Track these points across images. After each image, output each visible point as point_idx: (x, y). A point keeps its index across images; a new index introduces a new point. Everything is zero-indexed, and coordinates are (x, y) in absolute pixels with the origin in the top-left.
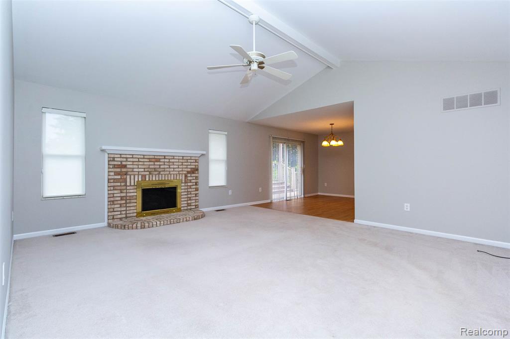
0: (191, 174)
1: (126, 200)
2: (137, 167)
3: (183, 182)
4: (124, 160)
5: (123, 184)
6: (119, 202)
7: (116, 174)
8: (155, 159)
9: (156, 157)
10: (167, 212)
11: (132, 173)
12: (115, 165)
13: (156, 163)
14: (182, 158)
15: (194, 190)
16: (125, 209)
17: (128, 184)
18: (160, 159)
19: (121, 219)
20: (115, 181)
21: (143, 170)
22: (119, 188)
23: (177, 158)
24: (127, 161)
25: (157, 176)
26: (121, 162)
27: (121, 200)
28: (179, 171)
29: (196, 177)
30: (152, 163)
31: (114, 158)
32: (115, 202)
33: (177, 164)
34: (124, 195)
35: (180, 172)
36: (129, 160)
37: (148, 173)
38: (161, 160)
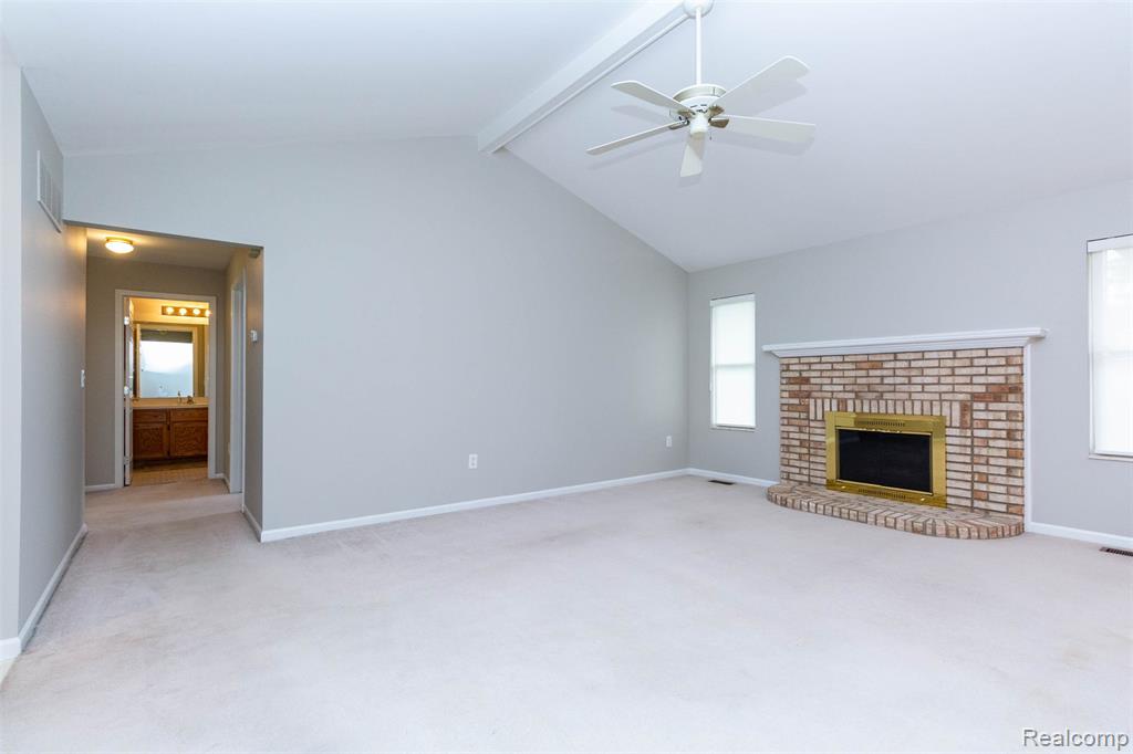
0: (987, 403)
1: (809, 448)
2: (828, 381)
3: (956, 423)
4: (806, 367)
5: (803, 415)
6: (798, 450)
7: (793, 395)
8: (871, 363)
9: (871, 358)
10: (903, 498)
11: (819, 394)
12: (790, 378)
13: (872, 373)
14: (951, 355)
15: (1004, 453)
16: (806, 465)
17: (812, 417)
18: (882, 361)
19: (801, 482)
20: (791, 408)
21: (841, 388)
22: (796, 422)
23: (935, 355)
24: (810, 370)
25: (874, 403)
26: (800, 371)
27: (801, 446)
28: (940, 393)
29: (1009, 413)
30: (863, 373)
31: (788, 365)
32: (792, 449)
33: (935, 372)
34: (805, 437)
35: (944, 397)
36: (813, 367)
37: (852, 395)
38: (885, 365)
